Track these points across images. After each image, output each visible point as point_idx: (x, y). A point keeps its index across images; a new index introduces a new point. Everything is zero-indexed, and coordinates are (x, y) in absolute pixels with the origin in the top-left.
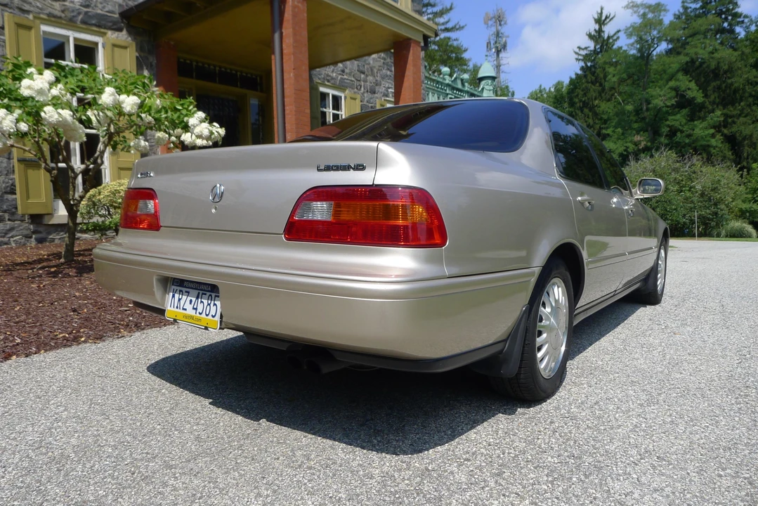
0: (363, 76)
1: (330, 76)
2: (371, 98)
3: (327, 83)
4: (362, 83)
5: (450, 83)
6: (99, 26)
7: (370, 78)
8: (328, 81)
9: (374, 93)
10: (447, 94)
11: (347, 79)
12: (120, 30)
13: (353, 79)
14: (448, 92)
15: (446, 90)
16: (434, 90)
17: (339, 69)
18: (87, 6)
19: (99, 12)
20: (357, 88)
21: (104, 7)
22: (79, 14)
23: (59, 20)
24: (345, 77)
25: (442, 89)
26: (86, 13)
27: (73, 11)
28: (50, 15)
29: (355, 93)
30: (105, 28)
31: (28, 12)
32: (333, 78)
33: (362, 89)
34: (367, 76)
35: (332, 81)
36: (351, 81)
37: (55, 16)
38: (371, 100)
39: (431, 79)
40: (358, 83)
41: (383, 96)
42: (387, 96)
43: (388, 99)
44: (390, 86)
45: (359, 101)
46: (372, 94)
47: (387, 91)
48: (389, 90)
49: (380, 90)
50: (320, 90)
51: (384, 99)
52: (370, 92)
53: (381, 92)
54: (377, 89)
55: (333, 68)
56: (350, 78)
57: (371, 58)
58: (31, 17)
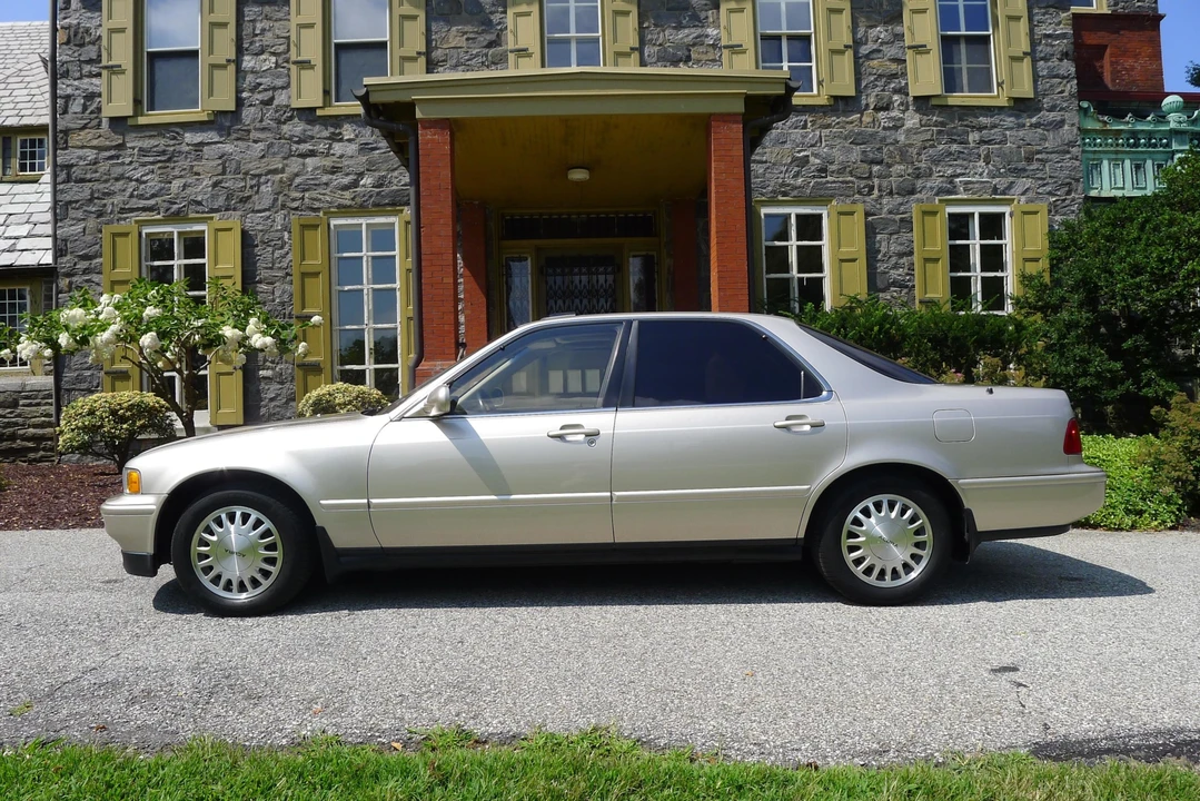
0: (876, 168)
1: (789, 185)
2: (901, 204)
3: (780, 198)
4: (876, 181)
5: (1184, 126)
6: (393, 204)
7: (898, 168)
8: (785, 194)
9: (912, 192)
10: (1174, 153)
11: (834, 182)
13: (850, 178)
14: (1175, 146)
15: (1168, 145)
16: (1117, 152)
17: (813, 168)
18: (381, 186)
19: (395, 187)
20: (860, 193)
21: (399, 182)
22: (371, 197)
23: (349, 210)
24: (829, 178)
25: (1155, 146)
26: (378, 193)
27: (364, 196)
28: (339, 207)
29: (854, 202)
30: (400, 205)
31: (318, 210)
32: (795, 188)
33: (876, 192)
34: (889, 166)
35: (795, 193)
36: (847, 182)
37: (345, 207)
38: (902, 208)
39: (1105, 133)
40: (863, 183)
41: (937, 194)
42: (949, 192)
43: (953, 197)
44: (959, 171)
45: (859, 218)
46: (904, 196)
47: (951, 182)
48: (958, 180)
49: (929, 185)
50: (764, 211)
51: (940, 200)
52: (897, 193)
53: (932, 188)
54: (919, 183)
55: (796, 169)
56: (840, 179)
57: (901, 131)
58: (321, 214)
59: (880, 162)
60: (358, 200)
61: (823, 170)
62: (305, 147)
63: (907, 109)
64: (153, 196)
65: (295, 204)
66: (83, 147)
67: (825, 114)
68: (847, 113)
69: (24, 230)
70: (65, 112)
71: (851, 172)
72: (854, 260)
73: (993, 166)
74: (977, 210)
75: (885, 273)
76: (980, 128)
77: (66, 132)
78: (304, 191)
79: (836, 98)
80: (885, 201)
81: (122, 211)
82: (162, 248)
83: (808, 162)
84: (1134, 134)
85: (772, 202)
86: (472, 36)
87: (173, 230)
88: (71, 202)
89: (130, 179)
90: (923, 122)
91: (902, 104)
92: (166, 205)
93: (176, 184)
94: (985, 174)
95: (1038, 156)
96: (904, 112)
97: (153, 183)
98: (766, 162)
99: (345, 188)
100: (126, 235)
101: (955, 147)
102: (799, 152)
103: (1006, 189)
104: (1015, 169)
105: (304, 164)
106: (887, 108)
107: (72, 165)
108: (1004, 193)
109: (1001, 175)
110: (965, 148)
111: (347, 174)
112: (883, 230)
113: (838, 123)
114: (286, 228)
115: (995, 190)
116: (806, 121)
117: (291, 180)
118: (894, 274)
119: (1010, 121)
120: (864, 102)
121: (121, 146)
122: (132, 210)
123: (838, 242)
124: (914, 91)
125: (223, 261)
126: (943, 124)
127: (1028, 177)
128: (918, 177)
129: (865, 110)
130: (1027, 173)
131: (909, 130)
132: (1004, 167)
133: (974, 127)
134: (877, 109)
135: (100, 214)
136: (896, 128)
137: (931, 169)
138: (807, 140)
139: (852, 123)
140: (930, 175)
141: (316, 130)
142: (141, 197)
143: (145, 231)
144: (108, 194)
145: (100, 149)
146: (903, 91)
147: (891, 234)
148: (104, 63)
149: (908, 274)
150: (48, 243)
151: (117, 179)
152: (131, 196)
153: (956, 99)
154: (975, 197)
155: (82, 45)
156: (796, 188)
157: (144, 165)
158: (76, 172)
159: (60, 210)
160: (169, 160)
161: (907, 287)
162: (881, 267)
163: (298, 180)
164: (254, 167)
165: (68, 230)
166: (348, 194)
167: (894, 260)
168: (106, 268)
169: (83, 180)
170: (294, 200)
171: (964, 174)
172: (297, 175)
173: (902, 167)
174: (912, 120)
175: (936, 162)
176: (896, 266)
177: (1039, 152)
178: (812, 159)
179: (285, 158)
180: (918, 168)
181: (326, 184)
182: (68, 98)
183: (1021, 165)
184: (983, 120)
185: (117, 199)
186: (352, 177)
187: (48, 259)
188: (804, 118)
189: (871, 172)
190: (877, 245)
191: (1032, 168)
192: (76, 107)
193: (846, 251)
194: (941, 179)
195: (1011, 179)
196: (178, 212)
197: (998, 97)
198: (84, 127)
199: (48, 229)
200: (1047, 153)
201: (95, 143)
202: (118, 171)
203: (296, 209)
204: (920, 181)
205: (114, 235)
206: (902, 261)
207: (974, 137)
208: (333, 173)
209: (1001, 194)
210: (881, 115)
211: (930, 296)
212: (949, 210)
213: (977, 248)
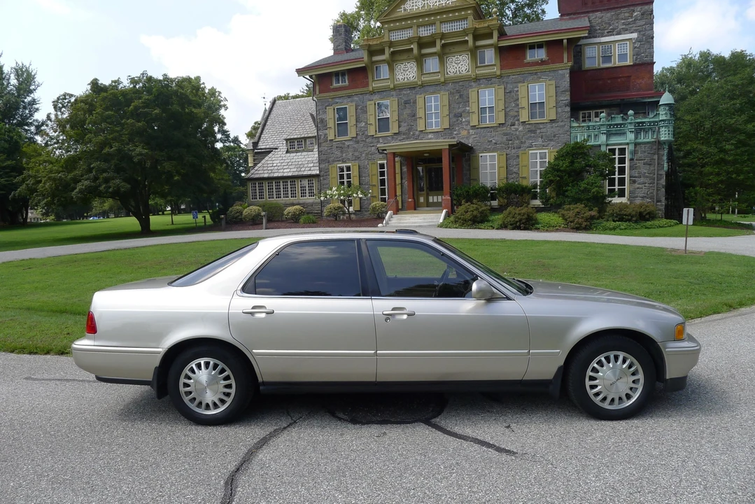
1: (486, 148)
2: (517, 151)
4: (510, 145)
7: (516, 142)
8: (486, 150)
9: (520, 148)
10: (601, 131)
11: (499, 146)
13: (503, 145)
14: (601, 129)
15: (599, 129)
16: (582, 132)
17: (493, 143)
20: (505, 149)
24: (497, 145)
25: (595, 129)
29: (504, 152)
31: (375, 159)
33: (510, 148)
34: (514, 141)
35: (488, 150)
37: (381, 159)
39: (579, 127)
40: (506, 146)
41: (527, 148)
42: (530, 147)
43: (532, 148)
44: (533, 141)
45: (505, 155)
46: (518, 149)
47: (531, 144)
48: (533, 144)
49: (525, 145)
50: (480, 155)
51: (528, 150)
52: (516, 148)
55: (489, 144)
59: (511, 140)
60: (384, 157)
61: (496, 143)
62: (372, 145)
63: (520, 125)
64: (339, 157)
65: (370, 159)
66: (324, 147)
67: (497, 128)
68: (502, 128)
69: (312, 165)
70: (320, 138)
71: (503, 143)
72: (503, 167)
73: (543, 139)
74: (538, 152)
75: (512, 170)
76: (540, 129)
77: (321, 143)
78: (372, 155)
79: (499, 124)
80: (512, 151)
81: (333, 161)
82: (342, 170)
84: (588, 127)
85: (483, 153)
87: (344, 165)
88: (322, 159)
89: (334, 154)
90: (524, 128)
91: (518, 124)
92: (342, 159)
93: (344, 155)
94: (541, 142)
96: (518, 126)
97: (339, 155)
98: (481, 142)
100: (334, 167)
101: (533, 135)
102: (489, 139)
103: (547, 145)
104: (550, 140)
105: (371, 149)
106: (514, 125)
109: (545, 142)
110: (536, 135)
112: (511, 159)
113: (500, 130)
114: (368, 164)
115: (543, 146)
116: (491, 131)
117: (369, 153)
118: (514, 170)
119: (549, 126)
120: (507, 124)
121: (332, 146)
122: (335, 161)
123: (499, 163)
124: (521, 120)
125: (354, 172)
126: (529, 129)
127: (553, 142)
128: (522, 143)
129: (508, 126)
131: (520, 131)
132: (546, 139)
133: (538, 129)
134: (511, 126)
135: (328, 162)
136: (516, 130)
137: (525, 141)
138: (492, 135)
139: (504, 130)
140: (525, 143)
141: (375, 140)
142: (337, 158)
143: (338, 166)
144: (330, 157)
145: (328, 147)
146: (518, 120)
147: (514, 159)
148: (328, 127)
149: (518, 170)
150: (318, 168)
151: (332, 154)
152: (335, 158)
153: (533, 121)
154: (538, 148)
155: (323, 123)
156: (488, 148)
157: (337, 150)
158: (323, 152)
159: (320, 161)
160: (342, 149)
161: (518, 173)
162: (511, 168)
164: (361, 150)
165: (322, 166)
167: (514, 166)
168: (330, 175)
169: (324, 154)
171: (535, 142)
172: (370, 151)
173: (518, 141)
174: (521, 128)
175: (527, 139)
176: (515, 168)
177: (557, 134)
178: (493, 140)
179: (367, 147)
180: (522, 141)
182: (320, 135)
183: (552, 138)
184: (541, 126)
185: (332, 159)
187: (318, 172)
189: (509, 143)
190: (510, 163)
192: (322, 138)
193: (501, 165)
194: (528, 144)
196: (345, 161)
197: (545, 120)
198: (324, 142)
199: (318, 164)
200: (560, 134)
201: (327, 145)
202: (332, 152)
204: (522, 145)
205: (332, 167)
206: (517, 166)
207: (538, 131)
209: (545, 147)
211: (523, 176)
212: (530, 152)
213: (538, 162)
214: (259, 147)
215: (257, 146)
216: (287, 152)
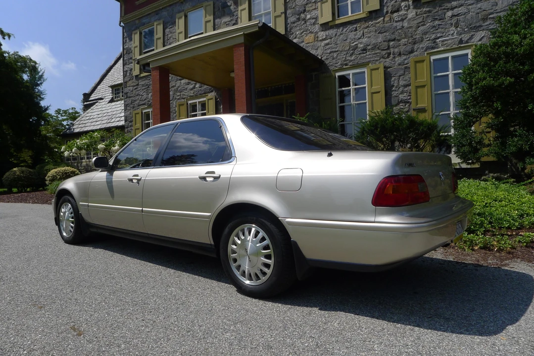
0: (391, 43)
1: (348, 60)
2: (405, 59)
3: (344, 67)
4: (392, 50)
6: (205, 93)
7: (403, 41)
8: (346, 65)
9: (412, 52)
11: (370, 54)
12: (212, 91)
13: (378, 51)
17: (359, 50)
19: (205, 87)
20: (383, 57)
22: (198, 91)
24: (367, 53)
26: (200, 90)
27: (196, 91)
28: (190, 96)
29: (379, 63)
30: (207, 93)
31: (184, 98)
33: (391, 56)
34: (399, 41)
35: (351, 63)
36: (376, 54)
37: (192, 96)
38: (406, 62)
40: (384, 52)
41: (426, 51)
42: (433, 48)
43: (435, 50)
44: (438, 35)
45: (382, 70)
46: (407, 55)
47: (435, 42)
48: (438, 40)
49: (421, 46)
50: (337, 74)
51: (427, 54)
52: (403, 54)
53: (422, 48)
54: (416, 47)
55: (352, 52)
56: (373, 53)
57: (405, 21)
58: (185, 100)
59: (394, 40)
60: (195, 93)
61: (364, 50)
63: (409, 8)
64: (145, 100)
65: (178, 98)
66: (129, 87)
67: (365, 21)
68: (376, 18)
70: (126, 76)
71: (378, 48)
72: (379, 92)
73: (460, 28)
74: (450, 55)
75: (396, 96)
76: (452, 9)
77: (126, 82)
78: (181, 92)
79: (370, 12)
80: (397, 59)
81: (139, 105)
82: (147, 117)
83: (357, 47)
85: (341, 69)
86: (228, 23)
87: (150, 110)
88: (127, 105)
89: (140, 95)
90: (418, 14)
91: (406, 6)
92: (148, 102)
94: (455, 34)
95: (490, 16)
96: (407, 10)
97: (145, 96)
98: (338, 51)
99: (192, 89)
100: (138, 113)
101: (437, 22)
102: (353, 43)
103: (468, 39)
104: (475, 27)
105: (181, 83)
106: (398, 11)
107: (127, 93)
108: (467, 42)
109: (465, 32)
110: (443, 22)
111: (192, 84)
112: (395, 74)
113: (372, 25)
114: (176, 106)
115: (461, 42)
116: (356, 27)
117: (177, 89)
118: (401, 97)
120: (385, 11)
121: (138, 85)
122: (140, 105)
123: (371, 85)
126: (430, 12)
127: (483, 30)
128: (415, 43)
129: (386, 14)
130: (482, 29)
131: (409, 20)
132: (467, 27)
133: (448, 9)
134: (392, 12)
135: (133, 107)
136: (402, 20)
137: (422, 38)
138: (357, 36)
139: (379, 23)
140: (422, 41)
142: (142, 100)
143: (144, 111)
144: (135, 101)
145: (133, 86)
147: (400, 76)
148: (133, 58)
149: (409, 96)
150: (124, 118)
151: (137, 96)
152: (140, 101)
154: (448, 48)
155: (129, 54)
156: (351, 61)
157: (143, 90)
158: (129, 95)
160: (148, 87)
161: (408, 102)
162: (394, 94)
163: (179, 89)
165: (127, 113)
166: (192, 92)
167: (401, 89)
168: (134, 125)
169: (130, 97)
170: (178, 96)
171: (441, 37)
172: (179, 87)
173: (406, 40)
174: (412, 13)
175: (426, 33)
176: (402, 93)
177: (492, 13)
178: (359, 45)
179: (176, 82)
180: (415, 39)
181: (186, 89)
182: (126, 71)
183: (478, 24)
185: (137, 102)
186: (194, 85)
188: (355, 26)
189: (389, 46)
190: (392, 83)
191: (486, 24)
192: (128, 74)
193: (375, 88)
194: (428, 42)
195: (472, 33)
196: (150, 105)
198: (129, 81)
199: (124, 114)
200: (497, 13)
201: (132, 85)
202: (137, 93)
203: (179, 99)
204: (416, 45)
205: (136, 114)
206: (406, 89)
208: (188, 84)
209: (465, 44)
210: (396, 14)
211: (420, 106)
212: (433, 58)
213: (450, 76)
214: (90, 99)
215: (89, 98)
216: (112, 101)
